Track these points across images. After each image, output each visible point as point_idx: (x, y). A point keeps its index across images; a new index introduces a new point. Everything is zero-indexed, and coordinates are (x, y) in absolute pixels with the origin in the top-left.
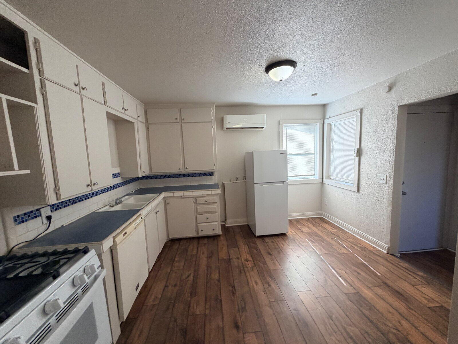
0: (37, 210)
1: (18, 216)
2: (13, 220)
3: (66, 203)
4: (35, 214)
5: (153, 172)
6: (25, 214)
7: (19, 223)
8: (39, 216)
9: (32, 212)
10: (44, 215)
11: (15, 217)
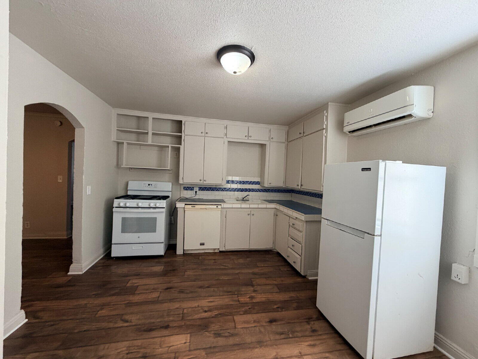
0: (193, 187)
1: (185, 187)
2: (183, 188)
3: (203, 189)
4: (191, 189)
5: (286, 186)
6: (188, 187)
7: (185, 190)
8: (193, 190)
9: (190, 187)
10: (195, 191)
11: (184, 187)
